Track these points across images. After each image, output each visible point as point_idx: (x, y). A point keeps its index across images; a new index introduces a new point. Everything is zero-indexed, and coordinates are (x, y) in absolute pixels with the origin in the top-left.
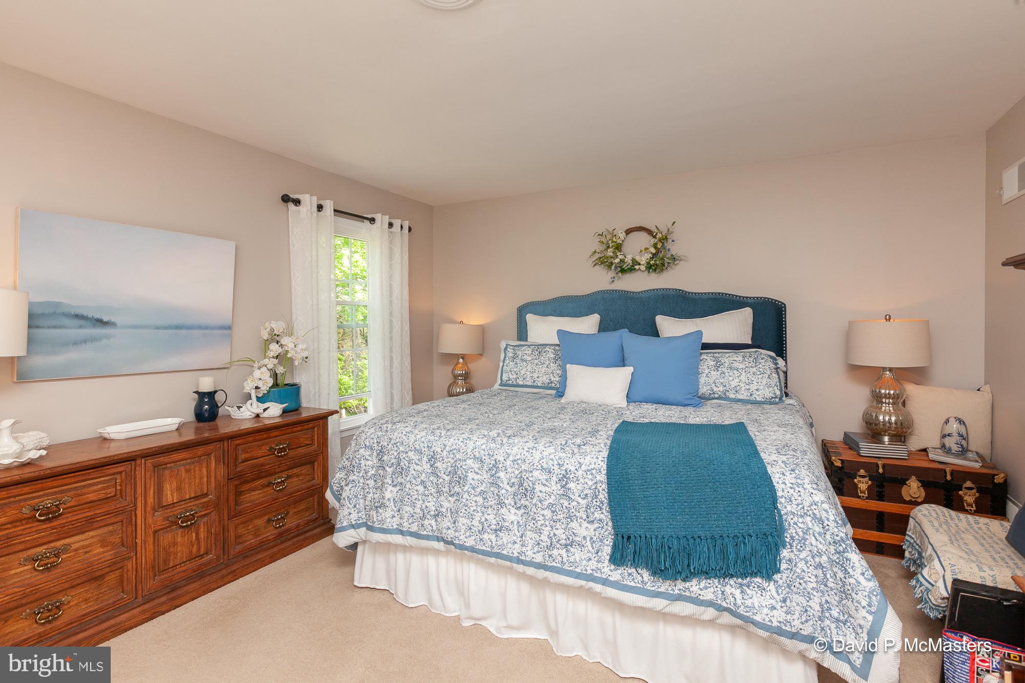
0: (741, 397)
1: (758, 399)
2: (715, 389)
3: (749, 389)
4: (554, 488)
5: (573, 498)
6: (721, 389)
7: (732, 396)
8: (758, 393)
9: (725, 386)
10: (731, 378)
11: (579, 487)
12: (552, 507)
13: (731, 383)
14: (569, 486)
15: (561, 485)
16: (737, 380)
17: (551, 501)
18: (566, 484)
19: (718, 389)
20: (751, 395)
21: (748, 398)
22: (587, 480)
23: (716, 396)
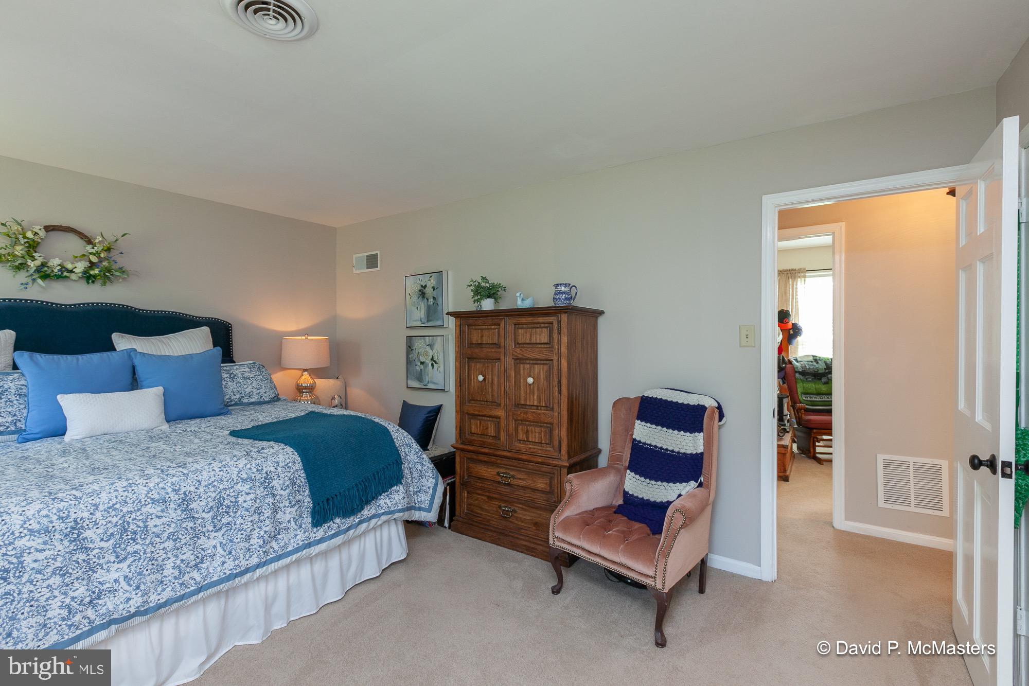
0: (252, 400)
1: (266, 400)
2: (233, 397)
3: (259, 393)
4: (173, 515)
5: (198, 517)
6: (238, 396)
7: (245, 401)
8: (266, 395)
9: (241, 393)
10: (245, 386)
11: (203, 503)
12: (174, 535)
13: (246, 390)
14: (192, 506)
15: (181, 511)
16: (250, 387)
17: (171, 530)
18: (188, 507)
19: (235, 397)
20: (261, 397)
21: (258, 400)
22: (209, 494)
23: (233, 403)
